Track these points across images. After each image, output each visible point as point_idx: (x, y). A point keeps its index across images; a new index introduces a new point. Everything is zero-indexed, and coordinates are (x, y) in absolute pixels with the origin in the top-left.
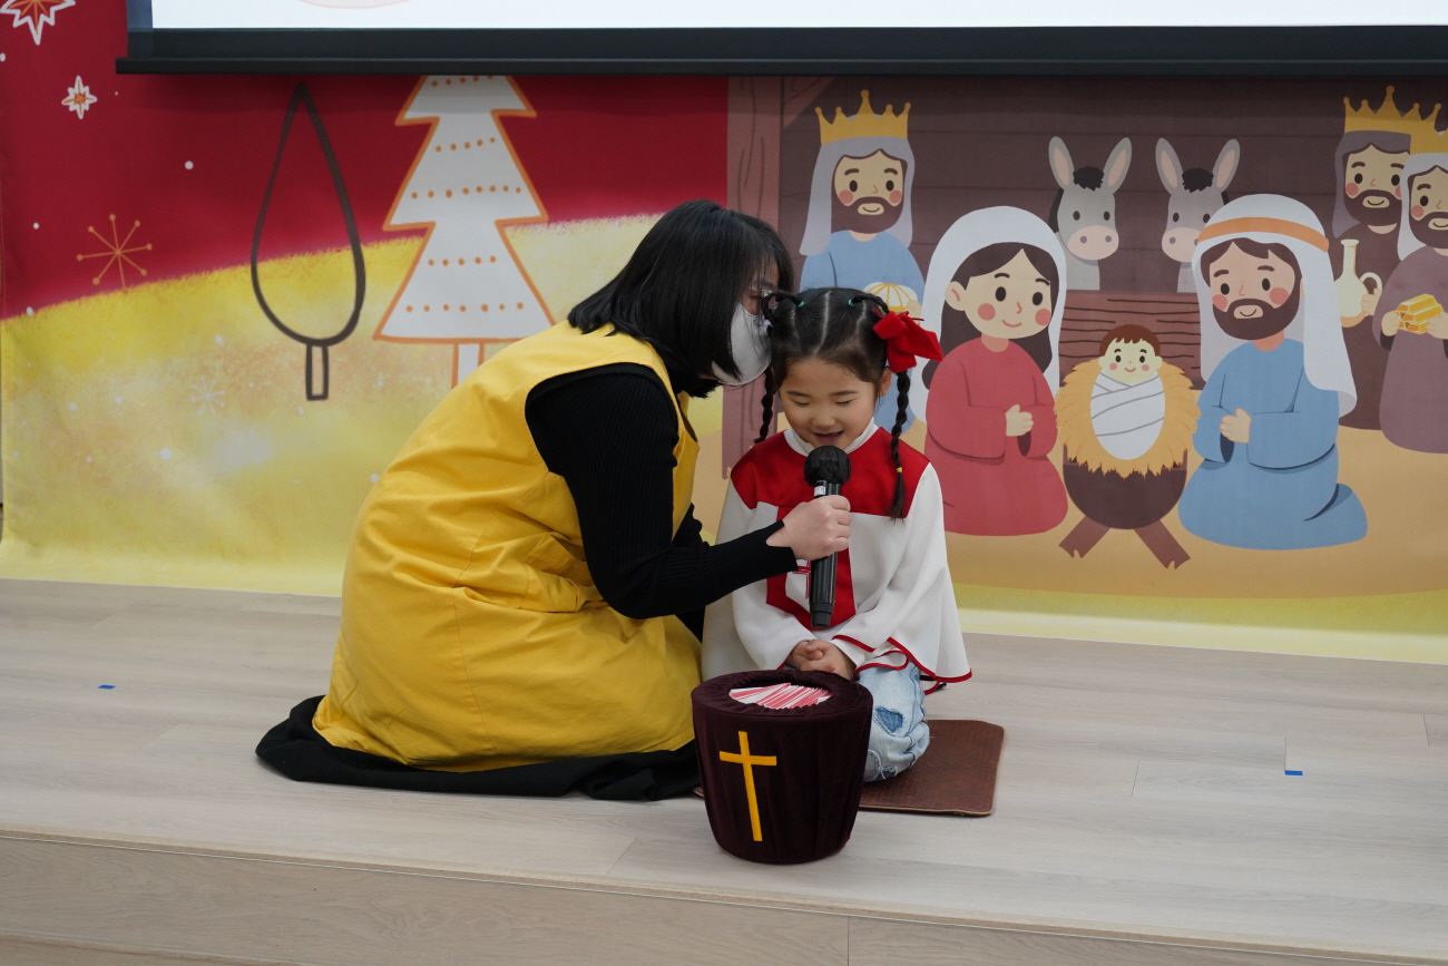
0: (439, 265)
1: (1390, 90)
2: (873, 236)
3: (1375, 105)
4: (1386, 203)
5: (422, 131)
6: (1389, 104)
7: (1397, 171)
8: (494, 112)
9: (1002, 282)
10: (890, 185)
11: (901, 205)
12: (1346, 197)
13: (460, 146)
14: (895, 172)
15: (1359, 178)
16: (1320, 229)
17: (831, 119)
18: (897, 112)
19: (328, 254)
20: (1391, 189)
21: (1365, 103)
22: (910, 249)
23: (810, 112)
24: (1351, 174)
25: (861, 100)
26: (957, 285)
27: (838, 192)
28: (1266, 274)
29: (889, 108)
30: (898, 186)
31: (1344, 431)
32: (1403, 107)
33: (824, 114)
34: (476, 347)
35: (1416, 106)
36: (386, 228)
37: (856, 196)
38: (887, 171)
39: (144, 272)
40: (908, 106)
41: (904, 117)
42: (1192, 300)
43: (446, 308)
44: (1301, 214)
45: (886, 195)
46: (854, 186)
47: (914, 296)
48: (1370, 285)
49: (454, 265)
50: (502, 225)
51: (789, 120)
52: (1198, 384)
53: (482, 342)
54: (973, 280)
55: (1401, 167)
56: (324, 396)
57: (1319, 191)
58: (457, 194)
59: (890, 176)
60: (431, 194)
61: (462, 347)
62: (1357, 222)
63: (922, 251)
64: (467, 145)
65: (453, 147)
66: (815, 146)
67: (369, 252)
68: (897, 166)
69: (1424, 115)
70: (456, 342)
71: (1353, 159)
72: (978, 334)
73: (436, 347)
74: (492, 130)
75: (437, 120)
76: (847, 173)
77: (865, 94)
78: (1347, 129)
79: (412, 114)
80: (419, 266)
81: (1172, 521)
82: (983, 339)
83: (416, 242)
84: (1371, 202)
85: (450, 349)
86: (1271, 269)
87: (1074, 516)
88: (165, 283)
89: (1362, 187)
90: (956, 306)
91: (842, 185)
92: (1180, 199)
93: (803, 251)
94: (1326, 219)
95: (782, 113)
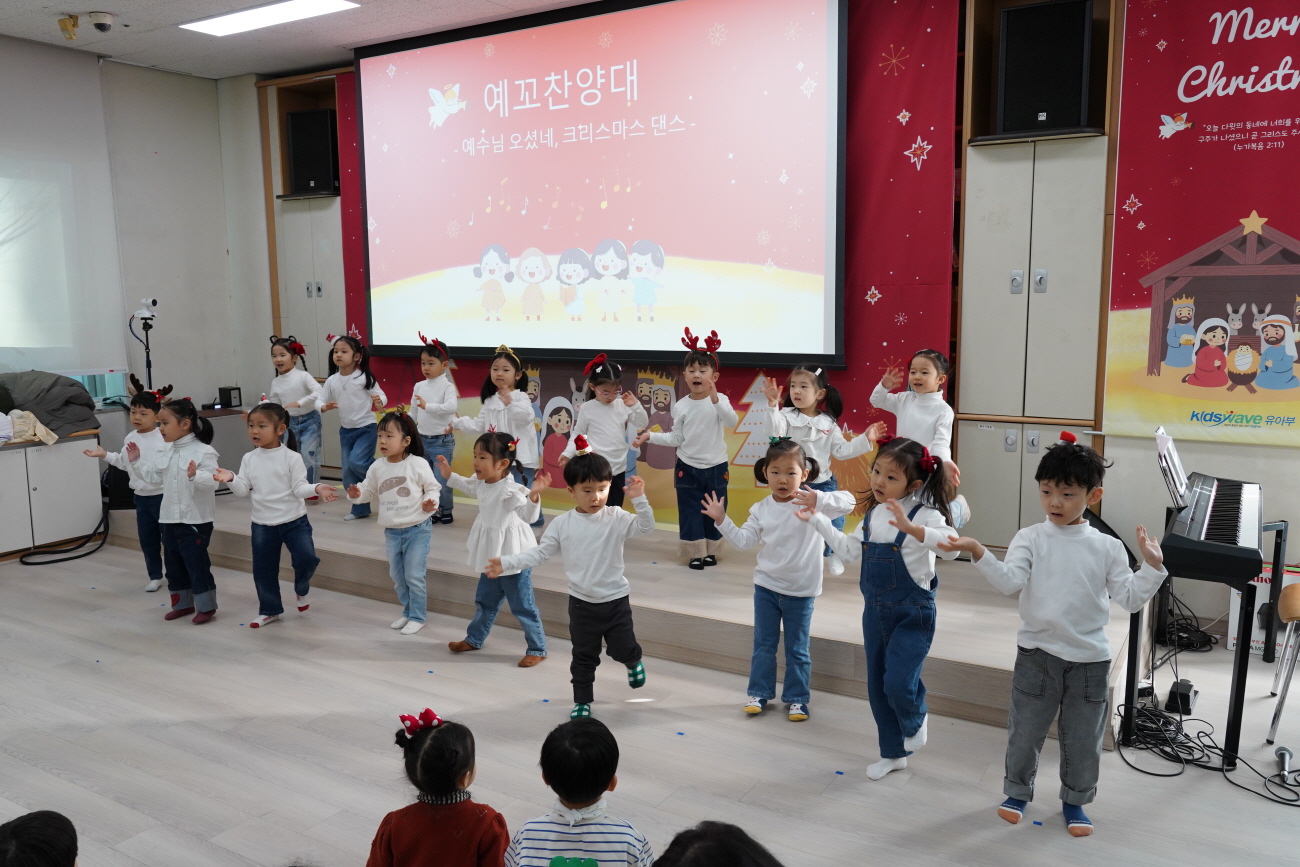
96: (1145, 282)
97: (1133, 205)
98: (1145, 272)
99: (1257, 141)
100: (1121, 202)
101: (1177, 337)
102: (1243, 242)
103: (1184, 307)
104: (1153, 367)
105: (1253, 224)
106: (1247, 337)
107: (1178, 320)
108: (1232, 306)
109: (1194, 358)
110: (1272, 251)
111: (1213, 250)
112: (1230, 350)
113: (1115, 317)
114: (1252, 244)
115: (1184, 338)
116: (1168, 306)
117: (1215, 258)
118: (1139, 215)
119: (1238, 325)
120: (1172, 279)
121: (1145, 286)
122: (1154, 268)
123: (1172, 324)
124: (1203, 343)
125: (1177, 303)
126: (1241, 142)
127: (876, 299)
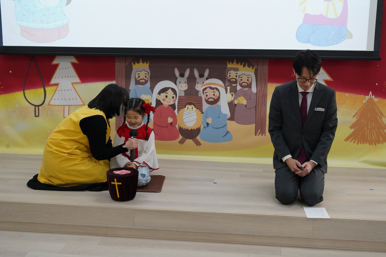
0: (60, 91)
1: (235, 60)
2: (143, 86)
3: (233, 63)
4: (235, 80)
5: (56, 66)
6: (235, 62)
7: (236, 74)
8: (70, 62)
9: (167, 94)
10: (146, 77)
11: (148, 80)
12: (228, 79)
13: (64, 68)
14: (147, 74)
15: (230, 76)
16: (223, 85)
17: (135, 64)
18: (147, 63)
19: (39, 89)
20: (236, 78)
21: (231, 62)
22: (150, 88)
23: (131, 63)
24: (228, 75)
25: (140, 61)
26: (158, 95)
27: (136, 78)
28: (214, 93)
29: (145, 62)
30: (147, 77)
31: (228, 121)
32: (237, 63)
33: (133, 63)
34: (68, 107)
35: (240, 63)
36: (50, 84)
37: (140, 78)
38: (145, 74)
39: (2, 92)
40: (149, 62)
41: (148, 64)
42: (201, 98)
43: (62, 99)
44: (220, 82)
45: (145, 78)
46: (139, 77)
47: (151, 97)
48: (232, 95)
49: (63, 91)
50: (72, 84)
51: (127, 64)
52: (202, 113)
53: (69, 106)
54: (161, 94)
55: (237, 74)
56: (38, 116)
57: (223, 78)
58: (64, 77)
59: (146, 75)
60: (59, 78)
61: (65, 107)
62: (230, 84)
63: (152, 88)
64: (66, 68)
65: (63, 69)
66: (132, 69)
67: (46, 89)
68: (147, 73)
69: (241, 64)
70: (64, 106)
71: (229, 72)
72: (163, 104)
73: (60, 107)
74: (70, 66)
75: (59, 63)
76: (138, 74)
77: (141, 60)
78: (228, 67)
79: (55, 62)
80: (57, 91)
81: (198, 138)
82: (163, 105)
83: (56, 87)
84: (232, 80)
85: (63, 107)
86: (215, 92)
87: (181, 137)
88: (6, 95)
89: (231, 77)
90: (158, 99)
91: (137, 76)
92: (198, 79)
93: (130, 89)
94: (224, 83)
95: (125, 63)
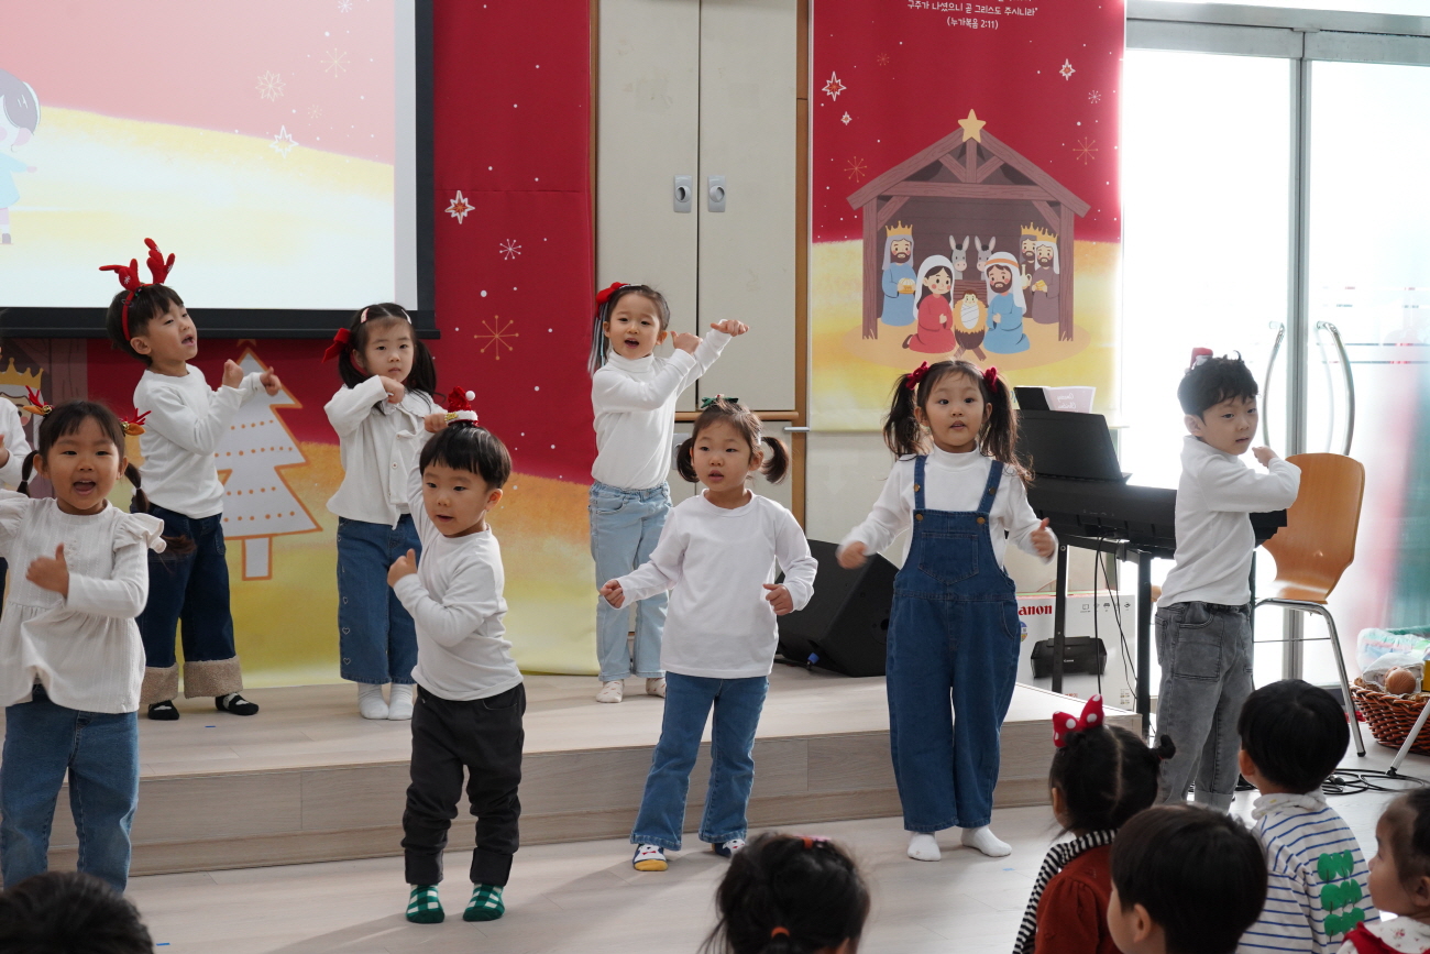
96: (855, 200)
97: (834, 87)
98: (854, 187)
99: (972, 16)
100: (819, 83)
101: (894, 282)
102: (962, 151)
103: (900, 239)
104: (869, 328)
105: (972, 127)
106: (972, 283)
107: (894, 259)
108: (956, 240)
109: (916, 312)
110: (992, 166)
111: (932, 160)
112: (956, 300)
113: (819, 252)
114: (971, 153)
115: (904, 283)
116: (882, 238)
117: (931, 172)
118: (844, 103)
119: (962, 265)
120: (884, 199)
121: (855, 207)
122: (864, 182)
123: (887, 264)
124: (926, 291)
125: (892, 233)
126: (956, 15)
127: (465, 214)
